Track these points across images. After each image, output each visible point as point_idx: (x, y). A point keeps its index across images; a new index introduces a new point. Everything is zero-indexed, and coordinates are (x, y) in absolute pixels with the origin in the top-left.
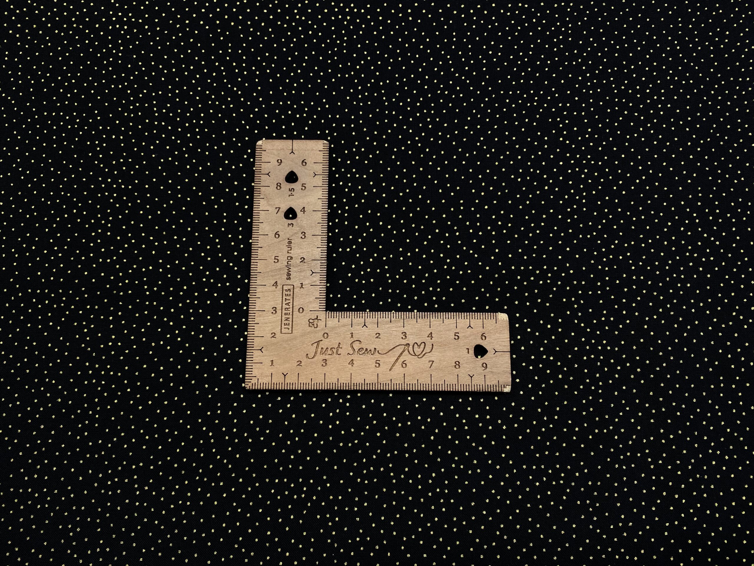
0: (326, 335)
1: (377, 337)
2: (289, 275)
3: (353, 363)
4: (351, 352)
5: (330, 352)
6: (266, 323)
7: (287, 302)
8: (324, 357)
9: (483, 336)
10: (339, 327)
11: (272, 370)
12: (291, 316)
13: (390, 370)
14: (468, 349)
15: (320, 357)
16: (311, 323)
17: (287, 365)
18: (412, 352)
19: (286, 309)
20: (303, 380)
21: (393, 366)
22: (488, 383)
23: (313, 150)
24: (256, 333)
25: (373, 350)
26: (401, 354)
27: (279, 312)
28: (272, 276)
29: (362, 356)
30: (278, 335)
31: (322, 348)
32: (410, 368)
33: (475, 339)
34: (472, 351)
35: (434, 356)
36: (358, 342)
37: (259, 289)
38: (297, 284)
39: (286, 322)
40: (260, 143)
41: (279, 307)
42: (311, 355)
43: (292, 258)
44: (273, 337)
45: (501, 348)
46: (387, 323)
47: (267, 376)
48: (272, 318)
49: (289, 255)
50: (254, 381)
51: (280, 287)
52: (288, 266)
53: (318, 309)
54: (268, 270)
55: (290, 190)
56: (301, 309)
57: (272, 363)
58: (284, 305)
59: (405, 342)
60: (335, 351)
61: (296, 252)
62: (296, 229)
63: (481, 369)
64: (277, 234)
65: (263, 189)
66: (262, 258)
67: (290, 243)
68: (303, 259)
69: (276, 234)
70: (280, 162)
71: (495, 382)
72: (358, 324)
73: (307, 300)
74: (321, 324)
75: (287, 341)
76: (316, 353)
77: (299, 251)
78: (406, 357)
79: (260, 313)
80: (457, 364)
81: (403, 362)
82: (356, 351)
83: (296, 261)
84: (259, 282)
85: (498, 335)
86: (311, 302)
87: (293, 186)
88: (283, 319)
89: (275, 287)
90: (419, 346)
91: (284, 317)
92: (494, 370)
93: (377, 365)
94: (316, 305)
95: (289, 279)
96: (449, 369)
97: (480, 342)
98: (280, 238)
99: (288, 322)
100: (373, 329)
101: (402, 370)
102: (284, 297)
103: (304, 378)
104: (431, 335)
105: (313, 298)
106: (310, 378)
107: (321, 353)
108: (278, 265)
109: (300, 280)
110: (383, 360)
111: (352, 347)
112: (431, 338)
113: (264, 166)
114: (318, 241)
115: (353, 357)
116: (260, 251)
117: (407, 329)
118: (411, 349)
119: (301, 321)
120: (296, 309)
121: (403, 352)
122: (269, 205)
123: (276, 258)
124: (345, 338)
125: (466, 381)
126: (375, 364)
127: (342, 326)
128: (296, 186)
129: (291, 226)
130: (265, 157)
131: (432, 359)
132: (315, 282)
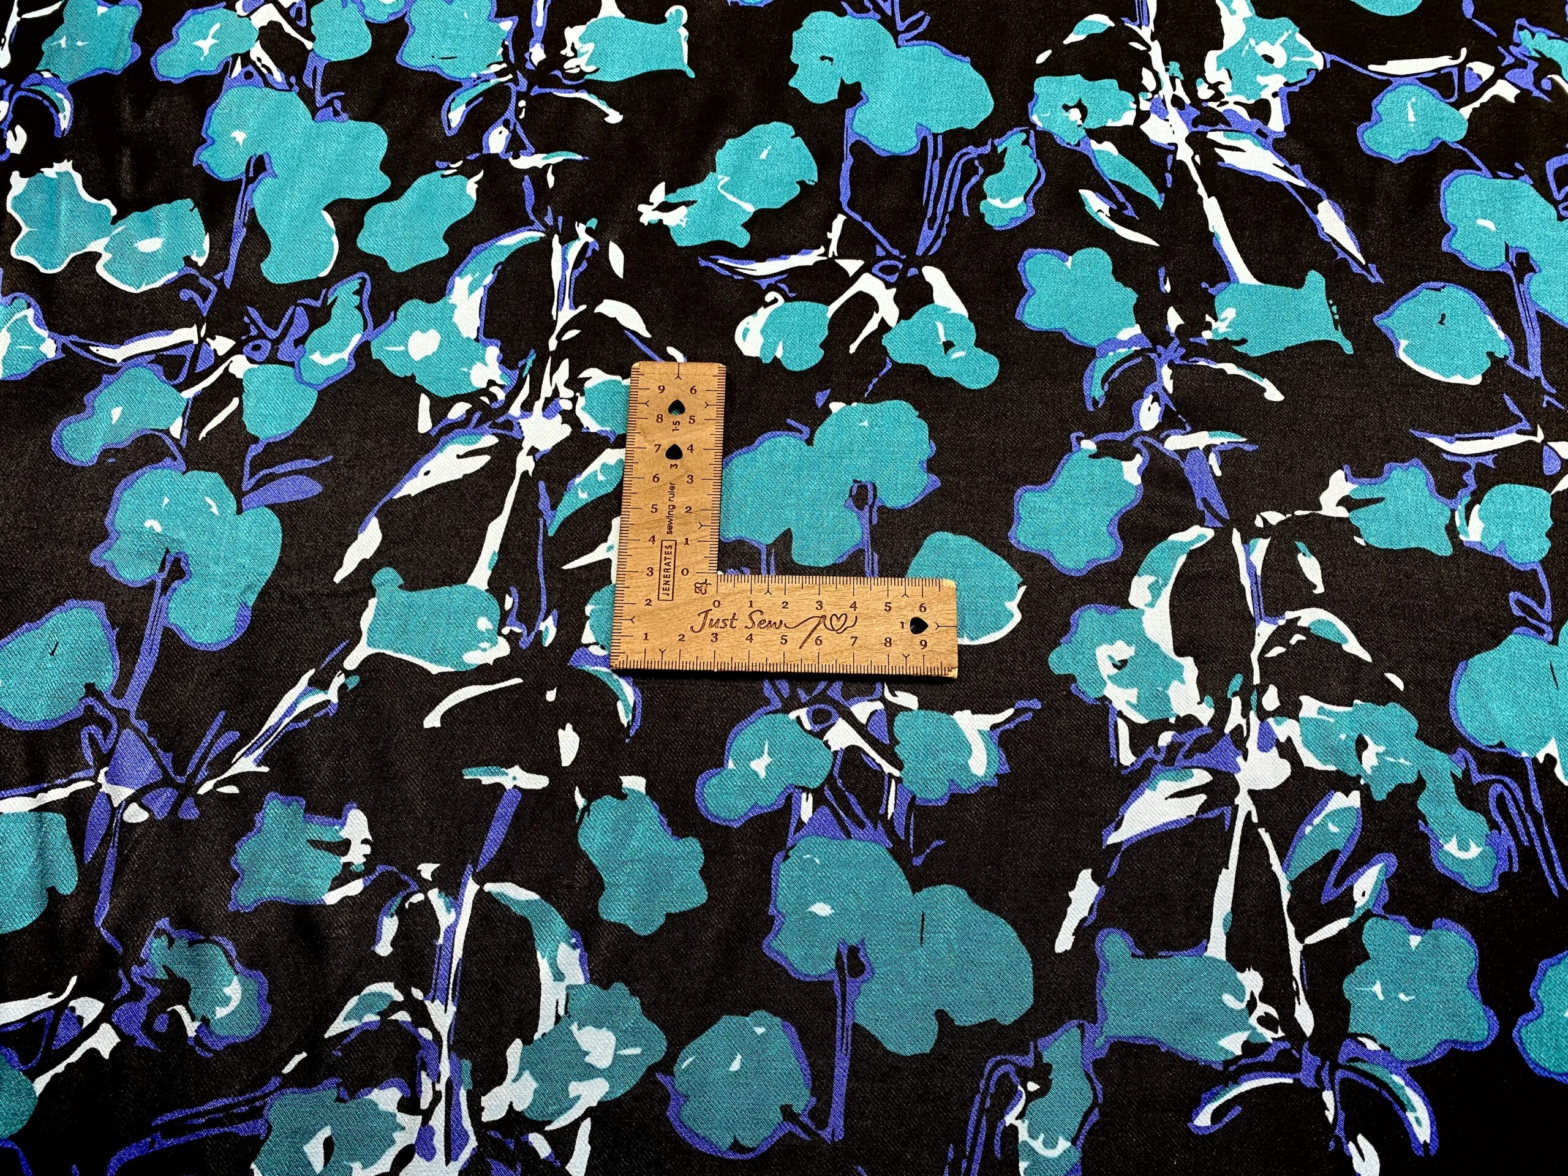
1: (784, 607)
2: (670, 527)
3: (752, 639)
4: (750, 625)
5: (721, 624)
6: (639, 587)
7: (668, 561)
8: (714, 630)
9: (922, 607)
10: (734, 593)
11: (648, 645)
12: (671, 579)
13: (800, 648)
14: (903, 623)
15: (708, 631)
16: (698, 588)
17: (665, 640)
18: (829, 626)
19: (666, 570)
20: (686, 658)
21: (804, 642)
22: (927, 665)
23: (705, 374)
24: (628, 600)
25: (778, 623)
26: (815, 628)
27: (656, 574)
28: (648, 529)
29: (763, 630)
30: (655, 602)
31: (712, 620)
32: (826, 647)
33: (912, 610)
34: (907, 626)
35: (857, 631)
36: (759, 613)
37: (631, 545)
38: (680, 540)
39: (665, 586)
40: (636, 365)
41: (656, 568)
42: (696, 629)
43: (674, 507)
44: (648, 604)
45: (946, 621)
46: (797, 589)
47: (639, 653)
48: (646, 580)
49: (672, 503)
50: (622, 658)
51: (658, 543)
52: (670, 516)
53: (707, 570)
54: (643, 521)
55: (674, 424)
56: (685, 571)
57: (646, 637)
58: (663, 565)
59: (820, 613)
60: (728, 623)
61: (680, 500)
62: (681, 471)
63: (919, 648)
64: (656, 478)
65: (639, 422)
66: (635, 506)
67: (672, 488)
68: (689, 509)
69: (654, 476)
70: (662, 389)
71: (936, 664)
72: (760, 591)
73: (693, 560)
74: (711, 590)
75: (667, 609)
76: (704, 625)
77: (683, 499)
78: (822, 632)
79: (632, 574)
80: (888, 642)
81: (817, 639)
82: (757, 623)
83: (680, 511)
84: (631, 536)
85: (943, 606)
86: (698, 562)
87: (679, 417)
88: (662, 583)
89: (651, 543)
90: (839, 619)
91: (662, 579)
92: (936, 649)
93: (784, 642)
94: (705, 566)
95: (670, 532)
96: (877, 647)
97: (918, 614)
98: (660, 483)
99: (667, 586)
100: (779, 597)
101: (816, 647)
102: (664, 555)
103: (687, 656)
104: (854, 606)
105: (700, 557)
106: (695, 655)
107: (711, 626)
108: (657, 516)
109: (685, 534)
110: (790, 634)
111: (751, 619)
112: (855, 608)
113: (640, 392)
114: (710, 487)
115: (752, 631)
116: (633, 498)
117: (823, 597)
118: (828, 622)
119: (685, 585)
120: (678, 570)
121: (818, 625)
122: (647, 441)
123: (654, 507)
124: (741, 607)
125: (900, 662)
126: (780, 641)
127: (739, 592)
128: (683, 418)
129: (674, 468)
130: (643, 383)
131: (855, 635)
132: (704, 537)
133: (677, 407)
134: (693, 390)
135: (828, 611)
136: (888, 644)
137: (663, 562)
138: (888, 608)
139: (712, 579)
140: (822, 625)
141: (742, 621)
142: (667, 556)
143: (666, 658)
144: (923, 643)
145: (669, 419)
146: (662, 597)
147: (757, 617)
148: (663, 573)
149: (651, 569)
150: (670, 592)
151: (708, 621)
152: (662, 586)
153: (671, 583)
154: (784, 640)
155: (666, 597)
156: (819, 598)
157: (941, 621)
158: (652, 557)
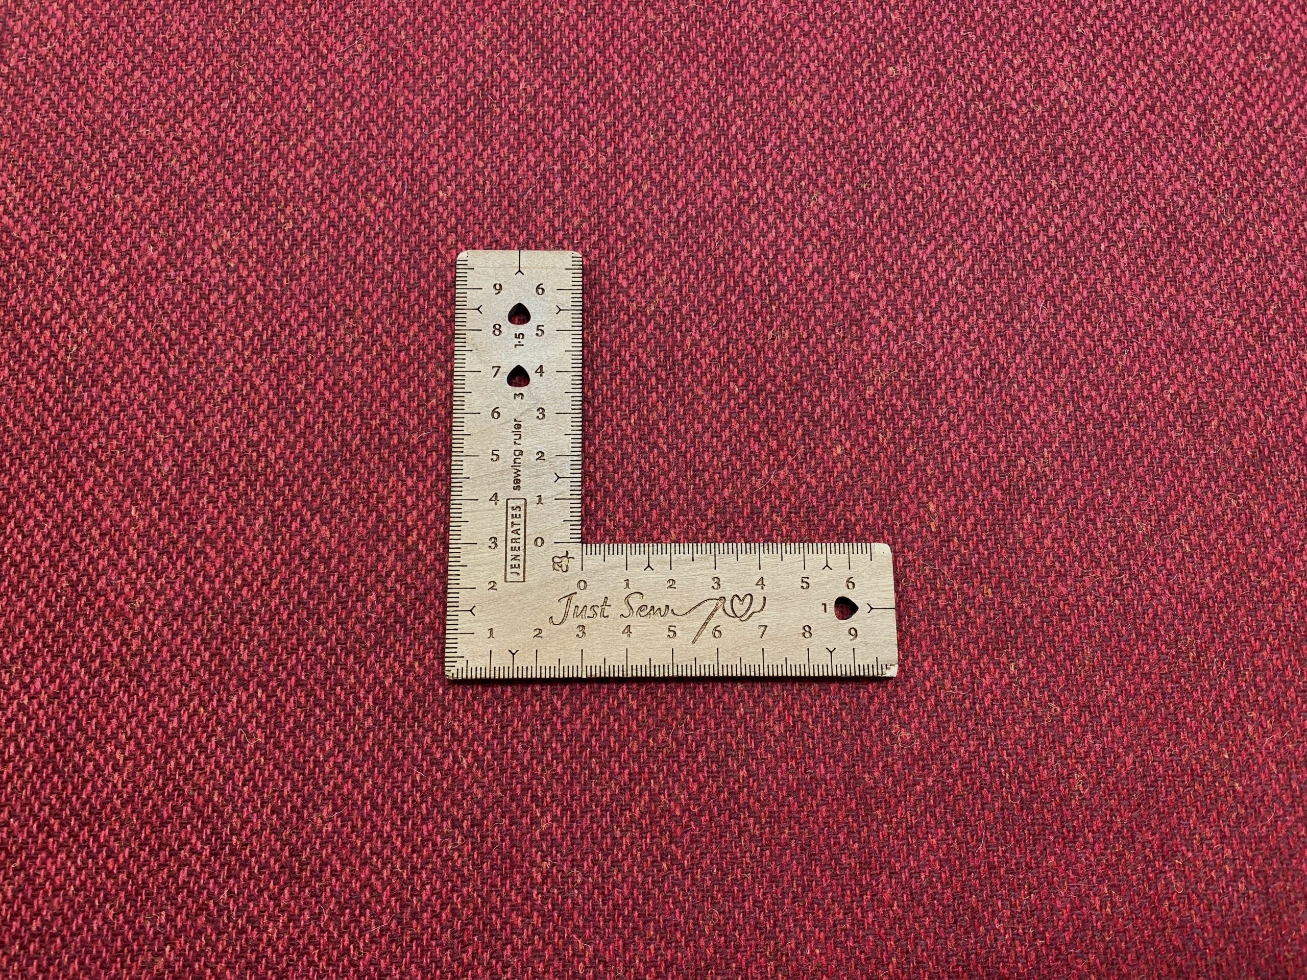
0: (582, 584)
1: (670, 587)
2: (517, 481)
3: (629, 631)
4: (627, 613)
5: (589, 613)
6: (479, 565)
7: (516, 527)
8: (580, 621)
9: (850, 583)
10: (604, 570)
11: (492, 645)
12: (521, 553)
13: (693, 642)
14: (825, 605)
15: (573, 622)
16: (558, 563)
17: (517, 637)
18: (729, 611)
19: (514, 540)
20: (545, 660)
21: (698, 634)
22: (859, 662)
23: (554, 267)
24: (463, 583)
25: (663, 608)
26: (712, 614)
27: (501, 544)
28: (488, 483)
29: (644, 619)
30: (501, 584)
31: (577, 607)
32: (728, 639)
33: (837, 587)
34: (831, 608)
35: (767, 616)
36: (638, 595)
37: (466, 507)
38: (532, 498)
39: (514, 562)
40: (463, 255)
41: (501, 537)
42: (558, 618)
43: (521, 452)
44: (491, 588)
45: (880, 602)
46: (686, 562)
47: (482, 656)
48: (489, 555)
49: (518, 447)
50: (460, 664)
51: (502, 502)
52: (516, 464)
53: (568, 539)
54: (481, 474)
55: (517, 336)
56: (539, 541)
57: (491, 634)
58: (509, 533)
59: (717, 594)
60: (598, 610)
61: (529, 444)
62: (528, 402)
63: (847, 639)
64: (496, 413)
65: (469, 335)
66: (470, 452)
67: (518, 426)
68: (541, 455)
69: (494, 411)
70: (498, 288)
71: (871, 661)
72: (638, 565)
73: (550, 525)
74: (575, 565)
75: (517, 594)
76: (566, 614)
77: (534, 440)
78: (719, 619)
79: (469, 547)
80: (807, 630)
81: (715, 629)
82: (635, 610)
83: (529, 458)
84: (465, 495)
85: (875, 581)
86: (555, 528)
87: (522, 329)
88: (509, 557)
89: (493, 503)
90: (742, 600)
91: (510, 553)
92: (870, 639)
93: (671, 634)
94: (565, 534)
95: (517, 488)
96: (794, 639)
97: (845, 592)
98: (502, 419)
99: (517, 562)
100: (661, 574)
101: (714, 641)
102: (510, 520)
103: (546, 658)
104: (761, 582)
105: (559, 521)
106: (556, 658)
107: (576, 615)
108: (499, 465)
109: (536, 490)
110: (680, 624)
111: (629, 604)
112: (762, 586)
113: (470, 294)
114: (567, 424)
115: (628, 621)
116: (467, 441)
117: (722, 572)
118: (728, 606)
119: (539, 561)
120: (531, 540)
121: (715, 611)
122: (481, 362)
123: (495, 453)
124: (615, 588)
125: (824, 658)
126: (667, 633)
127: (611, 568)
128: (527, 329)
129: (519, 399)
130: (472, 279)
131: (764, 623)
132: (563, 492)
133: (520, 314)
134: (540, 289)
135: (728, 591)
136: (807, 635)
137: (510, 529)
138: (806, 583)
139: (576, 550)
140: (720, 610)
141: (617, 607)
142: (515, 520)
143: (518, 664)
144: (853, 632)
145: (509, 329)
146: (509, 578)
147: (635, 602)
148: (510, 545)
149: (494, 539)
150: (521, 570)
151: (572, 609)
152: (509, 563)
153: (521, 558)
154: (672, 632)
155: (515, 578)
156: (715, 573)
157: (873, 602)
158: (494, 523)
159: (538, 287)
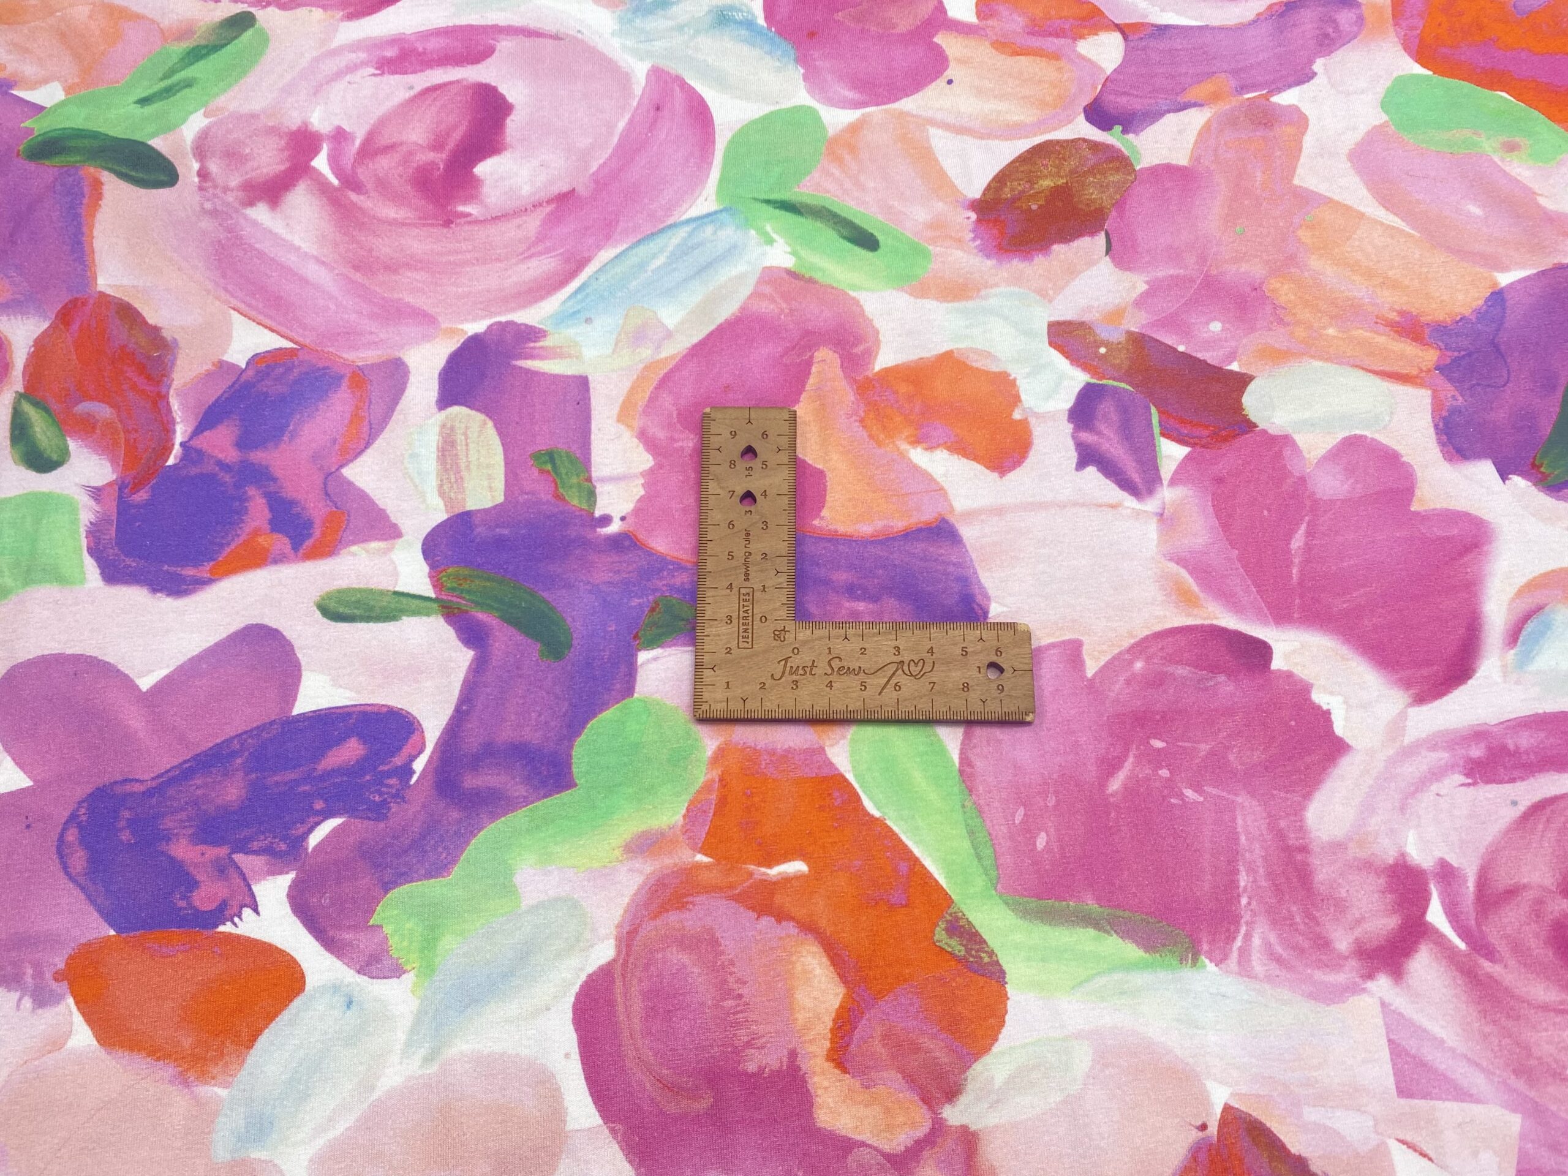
0: (796, 651)
1: (862, 653)
2: (747, 574)
3: (831, 686)
4: (829, 672)
5: (801, 672)
6: (719, 636)
7: (746, 608)
8: (794, 677)
9: (998, 651)
10: (813, 641)
11: (729, 694)
12: (750, 627)
13: (880, 694)
14: (979, 667)
15: (788, 678)
16: (779, 635)
17: (747, 688)
18: (908, 673)
19: (745, 618)
20: (768, 705)
21: (883, 689)
22: (1005, 709)
23: (775, 419)
24: (707, 648)
25: (857, 669)
26: (894, 674)
27: (735, 621)
28: (725, 576)
29: (842, 677)
30: (735, 650)
31: (792, 667)
32: (905, 692)
33: (988, 655)
34: (984, 670)
35: (935, 676)
36: (838, 660)
37: (710, 593)
38: (758, 586)
39: (745, 634)
40: (707, 410)
41: (735, 615)
42: (777, 676)
43: (750, 554)
44: (728, 653)
45: (1021, 666)
46: (874, 635)
47: (721, 702)
48: (726, 628)
49: (748, 550)
50: (705, 707)
51: (735, 590)
52: (746, 564)
53: (785, 617)
54: (720, 569)
55: (747, 469)
56: (763, 618)
57: (728, 687)
58: (741, 613)
59: (899, 659)
60: (808, 670)
61: (756, 547)
62: (755, 517)
63: (996, 693)
65: (712, 468)
66: (712, 553)
67: (748, 534)
68: (765, 556)
69: (730, 523)
70: (734, 434)
71: (1013, 709)
72: (838, 637)
73: (771, 607)
74: (790, 637)
75: (747, 657)
76: (784, 672)
77: (759, 545)
78: (899, 677)
79: (712, 623)
80: (966, 687)
81: (896, 685)
82: (836, 670)
83: (756, 557)
84: (708, 584)
85: (1018, 650)
86: (775, 610)
87: (751, 463)
88: (741, 631)
89: (729, 591)
90: (916, 664)
91: (742, 627)
92: (1013, 693)
93: (863, 688)
94: (783, 613)
95: (747, 580)
96: (955, 693)
97: (994, 659)
98: (735, 530)
99: (746, 634)
100: (855, 645)
101: (895, 694)
102: (741, 604)
103: (768, 704)
104: (931, 651)
105: (778, 604)
106: (776, 703)
107: (791, 673)
108: (734, 563)
109: (761, 581)
110: (870, 681)
111: (830, 666)
112: (932, 653)
113: (713, 439)
114: (784, 533)
115: (831, 678)
116: (710, 545)
117: (902, 643)
118: (906, 668)
119: (763, 634)
120: (757, 617)
121: (897, 670)
122: (721, 488)
123: (730, 554)
124: (820, 654)
125: (977, 707)
126: (858, 689)
127: (816, 639)
128: (757, 464)
129: (748, 515)
130: (714, 428)
131: (934, 680)
132: (781, 583)
133: (750, 451)
134: (765, 435)
135: (906, 657)
136: (966, 689)
137: (742, 610)
138: (965, 652)
139: (790, 626)
140: (900, 672)
141: (822, 667)
142: (745, 604)
143: (748, 706)
144: (1000, 687)
145: (742, 465)
146: (741, 645)
147: (836, 664)
148: (741, 621)
149: (730, 618)
150: (750, 640)
151: (788, 669)
152: (741, 634)
153: (750, 631)
154: (864, 686)
155: (746, 645)
156: (894, 643)
157: (1017, 666)
158: (730, 605)
159: (763, 434)
